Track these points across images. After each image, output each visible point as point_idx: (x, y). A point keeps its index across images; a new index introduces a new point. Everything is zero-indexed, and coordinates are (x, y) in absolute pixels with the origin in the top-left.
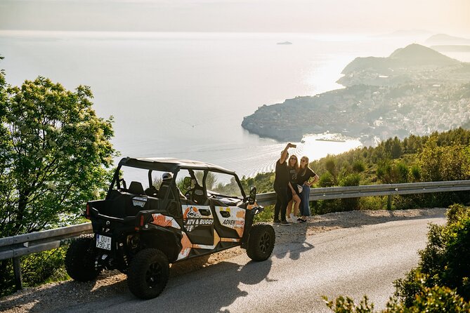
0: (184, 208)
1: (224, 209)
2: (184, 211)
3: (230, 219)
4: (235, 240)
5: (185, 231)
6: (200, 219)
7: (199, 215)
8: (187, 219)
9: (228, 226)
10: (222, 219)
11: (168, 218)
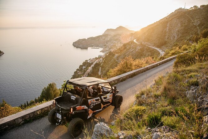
0: (89, 101)
1: (105, 96)
2: (89, 102)
3: (107, 99)
4: (109, 104)
5: (90, 108)
6: (95, 103)
7: (95, 101)
8: (90, 105)
9: (106, 101)
10: (104, 100)
11: (82, 106)
